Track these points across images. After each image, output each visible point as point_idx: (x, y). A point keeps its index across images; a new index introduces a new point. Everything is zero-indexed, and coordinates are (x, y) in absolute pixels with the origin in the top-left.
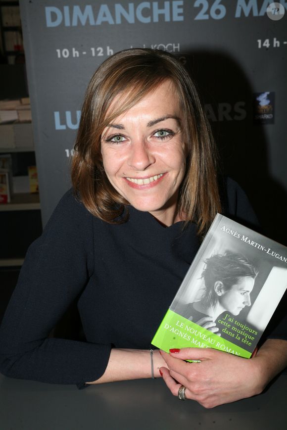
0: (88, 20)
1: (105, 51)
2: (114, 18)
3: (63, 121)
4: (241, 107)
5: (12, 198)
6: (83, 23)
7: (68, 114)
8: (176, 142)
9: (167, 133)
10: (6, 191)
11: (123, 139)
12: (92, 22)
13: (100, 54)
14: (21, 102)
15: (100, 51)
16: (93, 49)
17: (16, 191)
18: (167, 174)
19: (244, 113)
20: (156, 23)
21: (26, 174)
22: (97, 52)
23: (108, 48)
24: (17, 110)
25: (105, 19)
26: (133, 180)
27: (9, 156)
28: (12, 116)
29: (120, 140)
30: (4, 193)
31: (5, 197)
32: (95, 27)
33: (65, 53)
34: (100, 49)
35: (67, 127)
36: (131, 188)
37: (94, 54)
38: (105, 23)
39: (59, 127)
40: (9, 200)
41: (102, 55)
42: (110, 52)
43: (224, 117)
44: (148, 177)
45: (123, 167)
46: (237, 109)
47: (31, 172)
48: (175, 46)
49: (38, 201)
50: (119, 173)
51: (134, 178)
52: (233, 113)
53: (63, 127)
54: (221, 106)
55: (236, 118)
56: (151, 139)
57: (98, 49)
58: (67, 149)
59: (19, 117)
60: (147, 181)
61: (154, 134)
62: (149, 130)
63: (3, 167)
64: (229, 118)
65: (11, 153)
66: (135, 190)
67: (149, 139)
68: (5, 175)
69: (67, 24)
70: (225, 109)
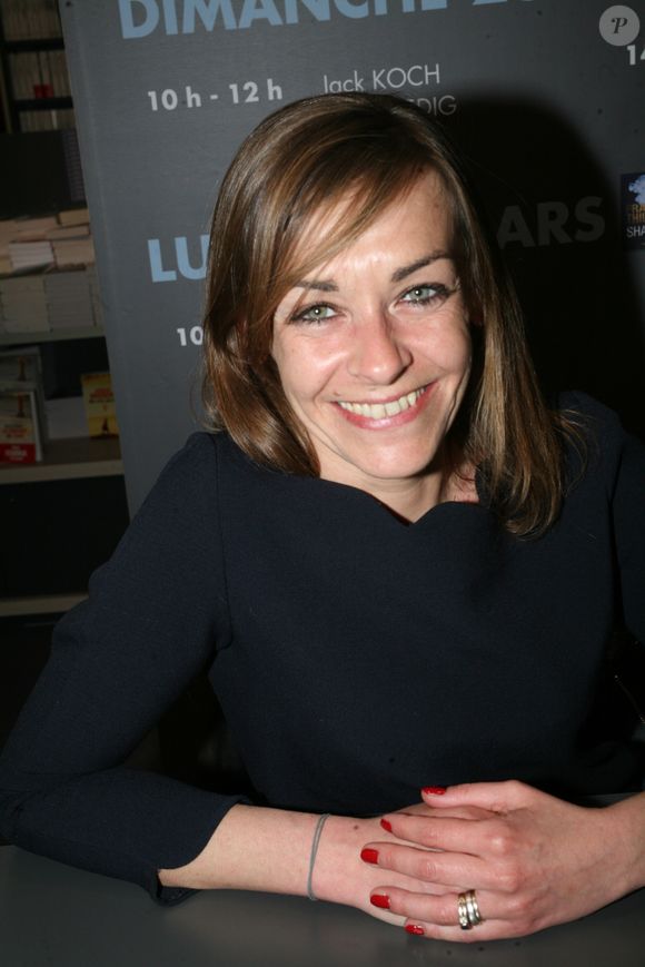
0: (220, 16)
1: (263, 91)
2: (282, 11)
3: (169, 262)
4: (591, 210)
5: (45, 450)
6: (209, 25)
7: (181, 244)
8: (452, 309)
9: (432, 293)
10: (33, 436)
11: (330, 313)
12: (230, 23)
13: (252, 98)
14: (59, 222)
15: (251, 89)
16: (234, 87)
17: (54, 434)
18: (436, 385)
19: (599, 224)
20: (380, 17)
21: (78, 393)
22: (243, 94)
23: (270, 82)
24: (51, 240)
25: (260, 14)
26: (358, 409)
27: (35, 350)
28: (40, 255)
29: (321, 316)
30: (27, 440)
31: (30, 449)
32: (236, 33)
33: (169, 100)
34: (251, 85)
35: (178, 273)
36: (354, 428)
37: (236, 100)
38: (261, 24)
39: (159, 275)
40: (39, 457)
41: (257, 99)
42: (275, 91)
43: (552, 236)
44: (396, 399)
45: (334, 379)
46: (582, 214)
47: (89, 388)
48: (429, 71)
49: (115, 455)
50: (323, 393)
51: (361, 403)
52: (572, 225)
53: (171, 276)
54: (543, 208)
55: (581, 236)
56: (398, 308)
57: (246, 87)
58: (180, 327)
59: (55, 257)
60: (393, 408)
61: (404, 296)
62: (394, 288)
63: (22, 378)
64: (564, 238)
65: (39, 344)
66: (364, 433)
67: (391, 309)
68: (28, 397)
69: (171, 29)
70: (553, 215)
